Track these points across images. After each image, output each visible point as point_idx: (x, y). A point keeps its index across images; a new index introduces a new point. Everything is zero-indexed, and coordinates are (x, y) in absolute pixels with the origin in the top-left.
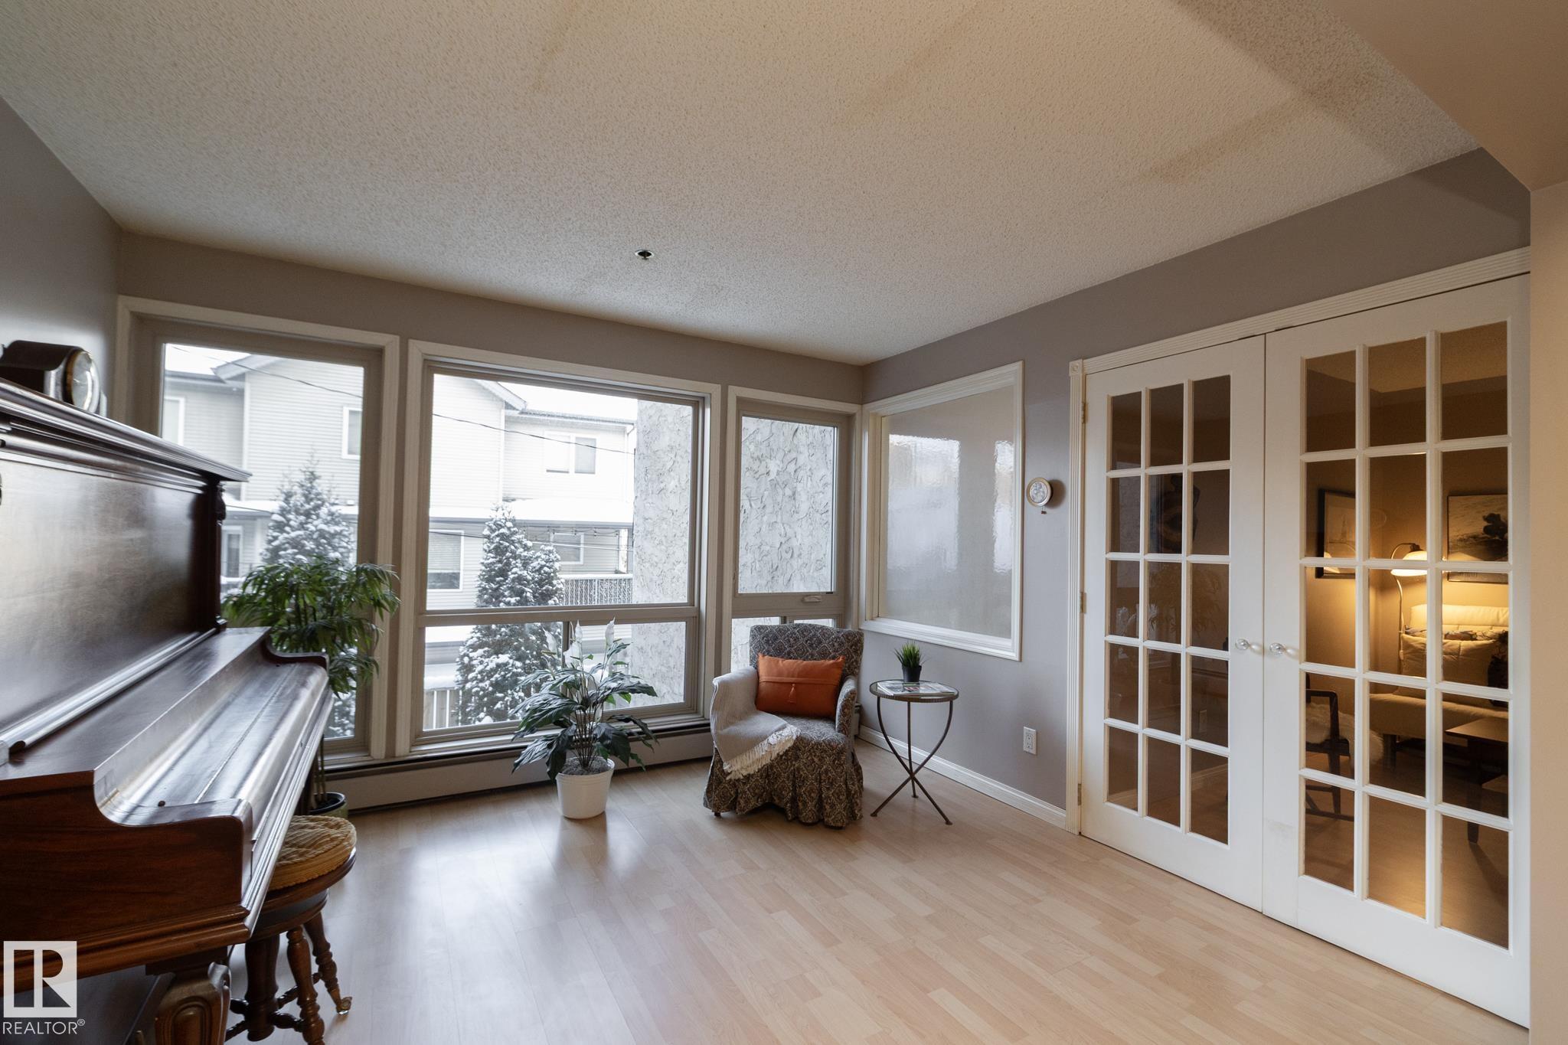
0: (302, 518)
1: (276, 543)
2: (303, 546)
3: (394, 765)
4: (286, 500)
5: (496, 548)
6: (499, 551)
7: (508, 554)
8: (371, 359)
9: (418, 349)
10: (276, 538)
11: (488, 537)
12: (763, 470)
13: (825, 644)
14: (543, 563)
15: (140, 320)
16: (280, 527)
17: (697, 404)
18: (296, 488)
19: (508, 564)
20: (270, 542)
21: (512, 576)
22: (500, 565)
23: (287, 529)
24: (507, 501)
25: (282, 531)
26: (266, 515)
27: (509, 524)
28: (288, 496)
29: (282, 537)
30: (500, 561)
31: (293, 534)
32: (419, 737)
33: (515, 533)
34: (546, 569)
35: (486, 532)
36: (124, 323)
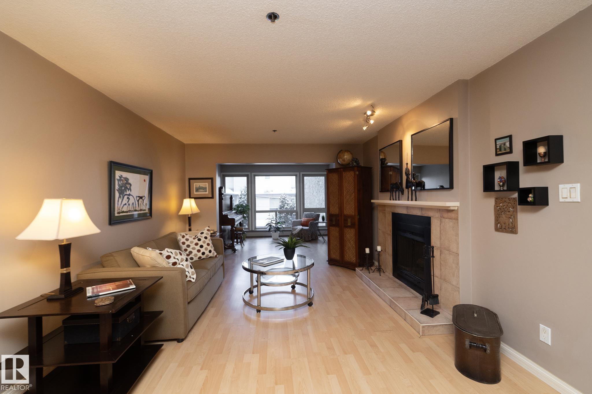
0: (244, 196)
1: (240, 202)
2: (245, 202)
3: (252, 231)
4: (241, 193)
5: (282, 201)
6: (282, 202)
7: (284, 203)
8: (247, 176)
9: (253, 174)
10: (240, 201)
11: (280, 199)
12: (319, 184)
13: (313, 216)
14: (292, 204)
15: (223, 175)
16: (240, 198)
17: (296, 176)
18: (243, 190)
19: (284, 205)
20: (239, 201)
21: (285, 208)
22: (283, 205)
23: (242, 199)
24: (293, 188)
25: (241, 199)
26: (238, 195)
27: (284, 196)
28: (242, 192)
29: (241, 200)
30: (282, 204)
31: (243, 200)
32: (255, 228)
33: (285, 198)
34: (292, 206)
35: (280, 198)
36: (222, 176)
